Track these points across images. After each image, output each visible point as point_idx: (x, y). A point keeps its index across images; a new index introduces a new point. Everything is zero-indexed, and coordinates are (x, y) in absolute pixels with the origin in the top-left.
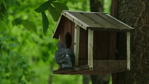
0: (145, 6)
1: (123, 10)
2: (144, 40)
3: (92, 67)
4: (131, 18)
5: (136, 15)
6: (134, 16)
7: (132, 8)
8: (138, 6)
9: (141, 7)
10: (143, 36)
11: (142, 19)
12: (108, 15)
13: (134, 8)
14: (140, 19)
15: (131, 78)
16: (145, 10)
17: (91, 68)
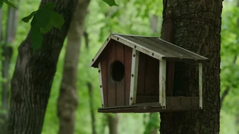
0: (208, 30)
1: (181, 35)
2: (207, 72)
3: (165, 105)
4: (193, 45)
5: (199, 40)
6: (195, 42)
7: (192, 32)
8: (201, 29)
9: (203, 32)
10: (206, 67)
11: (206, 47)
12: (160, 39)
13: (196, 32)
14: (203, 46)
15: (192, 118)
16: (209, 35)
17: (164, 107)
